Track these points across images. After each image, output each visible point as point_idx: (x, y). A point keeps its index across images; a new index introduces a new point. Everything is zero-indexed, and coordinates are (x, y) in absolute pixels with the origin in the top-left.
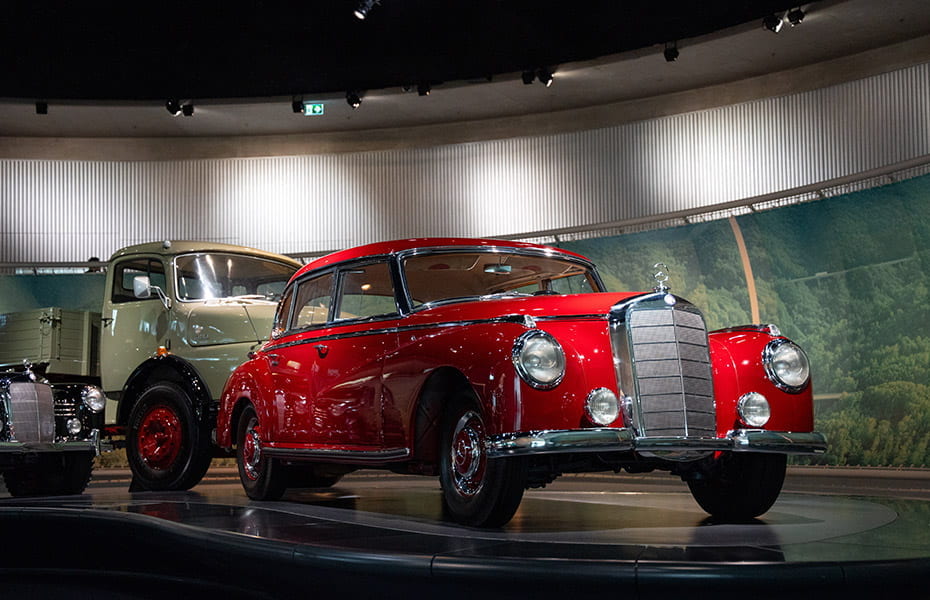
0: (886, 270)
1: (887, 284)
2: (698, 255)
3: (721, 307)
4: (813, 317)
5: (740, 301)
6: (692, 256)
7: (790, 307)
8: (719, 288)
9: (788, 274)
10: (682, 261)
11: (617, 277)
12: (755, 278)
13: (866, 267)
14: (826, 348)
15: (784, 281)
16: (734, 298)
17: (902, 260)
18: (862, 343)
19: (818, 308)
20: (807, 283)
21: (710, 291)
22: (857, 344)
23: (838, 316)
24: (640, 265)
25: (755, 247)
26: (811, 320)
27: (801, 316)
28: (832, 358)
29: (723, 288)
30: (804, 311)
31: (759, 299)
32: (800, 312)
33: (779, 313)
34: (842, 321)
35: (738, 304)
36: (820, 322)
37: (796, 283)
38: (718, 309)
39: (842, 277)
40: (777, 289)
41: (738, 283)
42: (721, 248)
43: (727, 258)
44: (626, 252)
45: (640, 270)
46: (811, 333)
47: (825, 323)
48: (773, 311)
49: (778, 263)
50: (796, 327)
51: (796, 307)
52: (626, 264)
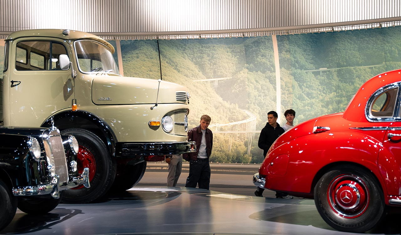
0: (364, 70)
1: (364, 76)
2: (246, 54)
3: (257, 81)
4: (315, 90)
5: (269, 79)
6: (242, 54)
7: (301, 84)
8: (257, 71)
9: (302, 67)
10: (235, 56)
11: (192, 61)
12: (281, 68)
13: (352, 68)
14: (322, 106)
15: (299, 71)
16: (266, 77)
17: (376, 66)
18: (345, 105)
19: (319, 86)
20: (313, 73)
21: (250, 72)
22: (342, 105)
23: (331, 90)
24: (208, 56)
25: (284, 52)
26: (313, 91)
27: (308, 89)
28: (326, 111)
29: (259, 72)
30: (310, 87)
31: (281, 79)
32: (307, 87)
33: (293, 86)
34: (333, 93)
35: (268, 80)
36: (319, 93)
37: (307, 73)
38: (255, 82)
39: (335, 71)
40: (293, 75)
41: (270, 70)
42: (262, 51)
43: (265, 56)
44: (201, 48)
45: (208, 58)
46: (313, 98)
47: (322, 94)
48: (290, 85)
49: (297, 62)
50: (304, 95)
51: (305, 84)
52: (199, 54)
